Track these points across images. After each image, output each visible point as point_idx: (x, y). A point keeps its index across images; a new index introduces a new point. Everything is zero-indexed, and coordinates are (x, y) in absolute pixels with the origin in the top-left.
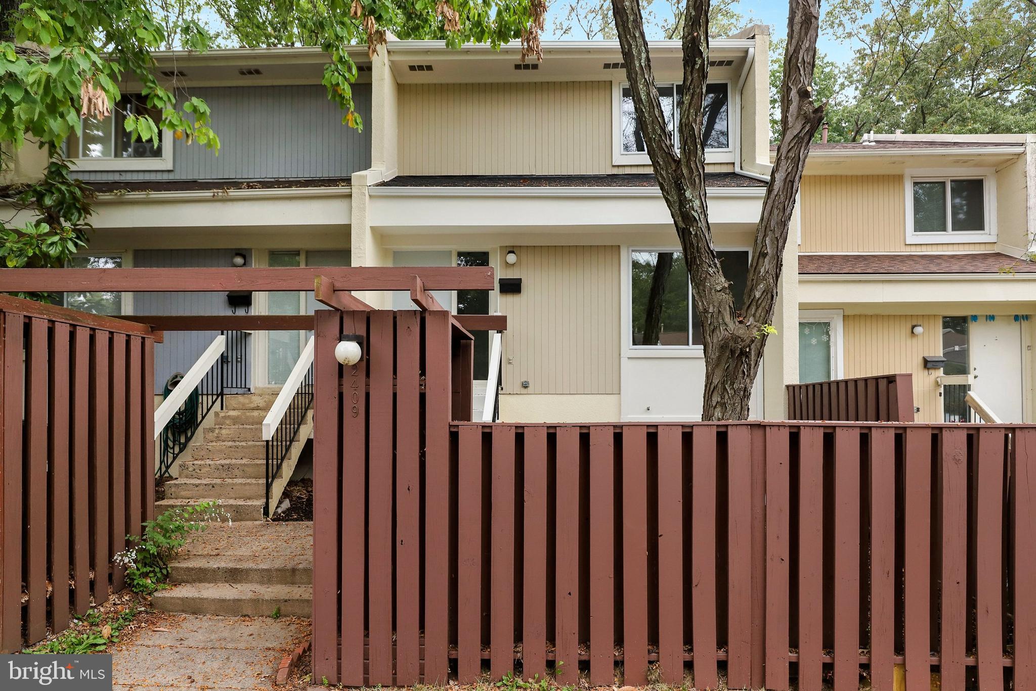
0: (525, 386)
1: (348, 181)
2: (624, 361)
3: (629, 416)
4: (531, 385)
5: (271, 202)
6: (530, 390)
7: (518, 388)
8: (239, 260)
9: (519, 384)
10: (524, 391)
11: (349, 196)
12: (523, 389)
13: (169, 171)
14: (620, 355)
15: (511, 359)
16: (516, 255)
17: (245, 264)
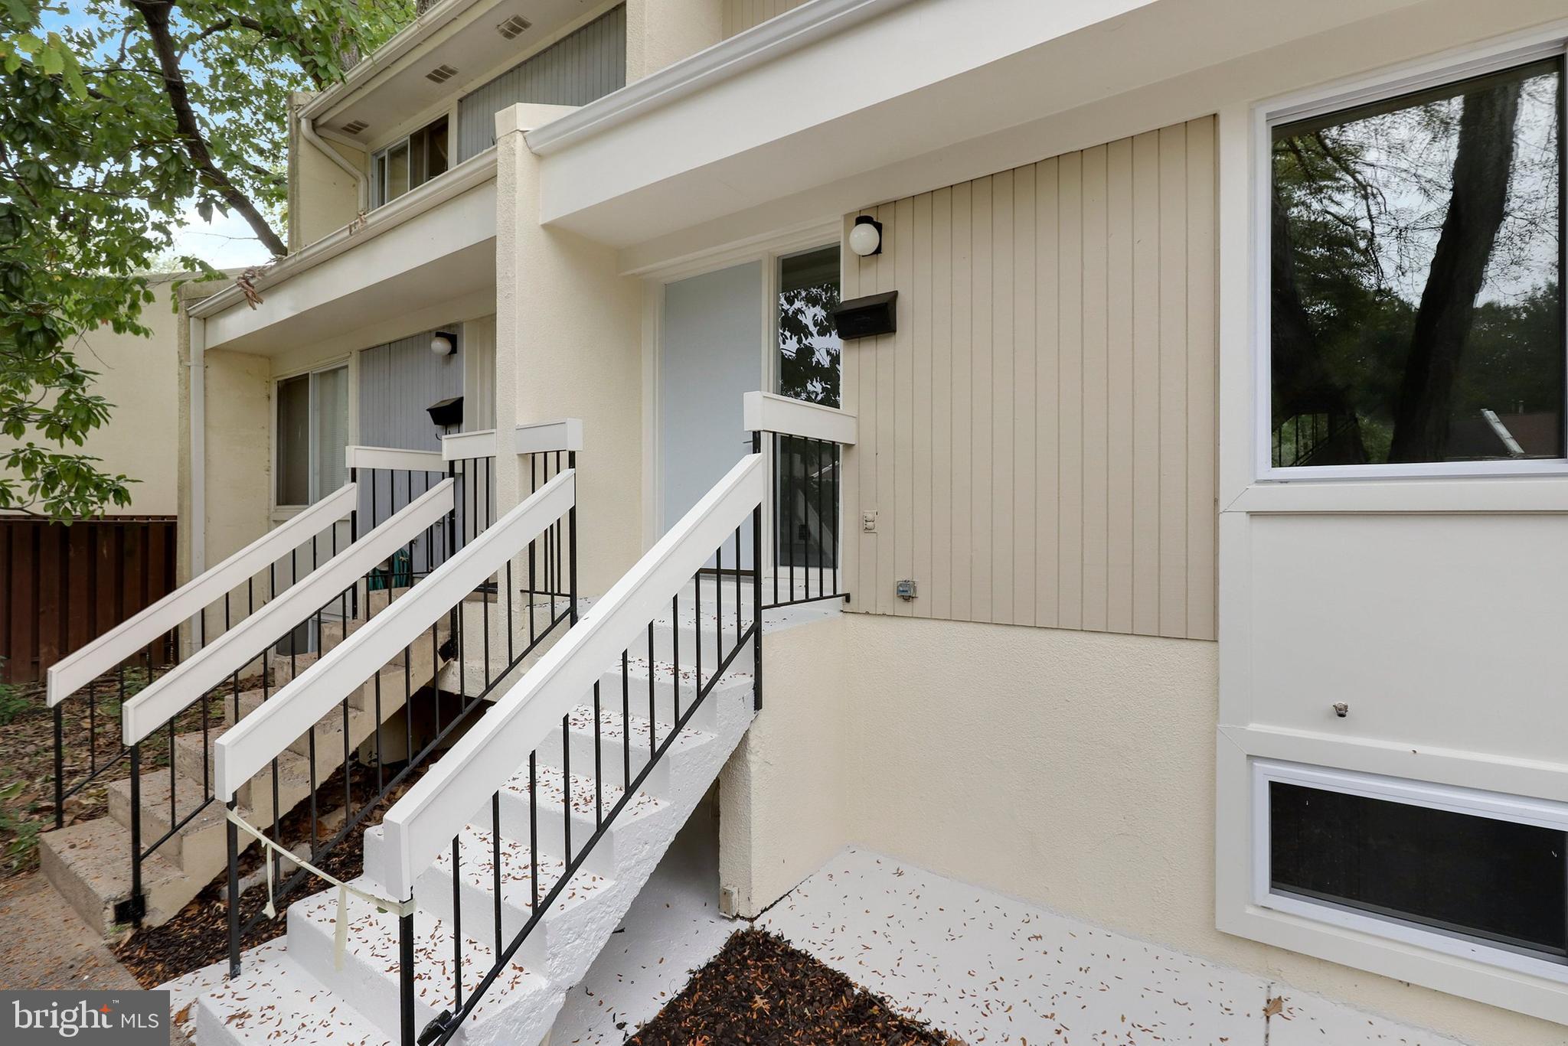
0: (906, 593)
2: (1232, 525)
3: (1253, 727)
4: (922, 592)
6: (919, 606)
7: (887, 600)
8: (439, 346)
9: (888, 589)
10: (904, 608)
12: (900, 603)
14: (1216, 501)
15: (870, 517)
16: (879, 227)
17: (454, 351)
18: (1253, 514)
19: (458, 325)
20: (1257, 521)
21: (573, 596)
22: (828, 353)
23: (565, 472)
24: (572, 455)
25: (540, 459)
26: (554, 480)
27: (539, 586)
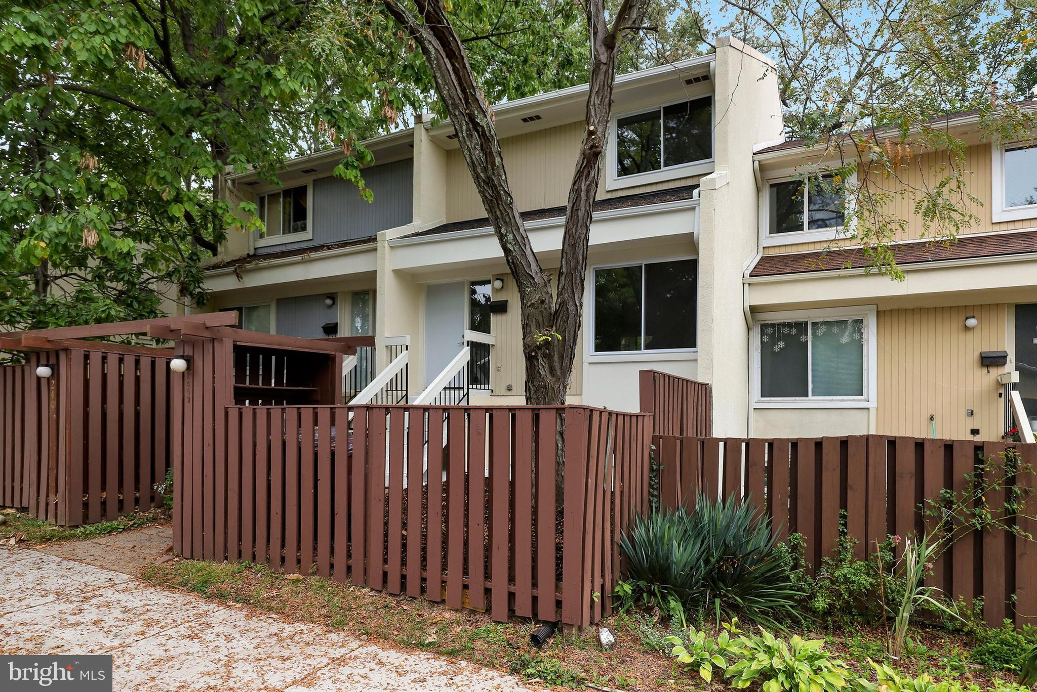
0: (509, 388)
1: (374, 239)
4: (514, 388)
5: (351, 256)
6: (513, 392)
7: (504, 392)
8: (329, 302)
9: (504, 388)
10: (509, 393)
11: (375, 249)
12: (508, 392)
13: (310, 240)
14: (582, 361)
15: (499, 367)
16: (502, 281)
17: (334, 303)
18: (590, 363)
19: (336, 293)
20: (592, 367)
21: (407, 390)
22: (484, 296)
23: (405, 352)
24: (407, 346)
25: (394, 348)
26: (400, 357)
27: (389, 389)
